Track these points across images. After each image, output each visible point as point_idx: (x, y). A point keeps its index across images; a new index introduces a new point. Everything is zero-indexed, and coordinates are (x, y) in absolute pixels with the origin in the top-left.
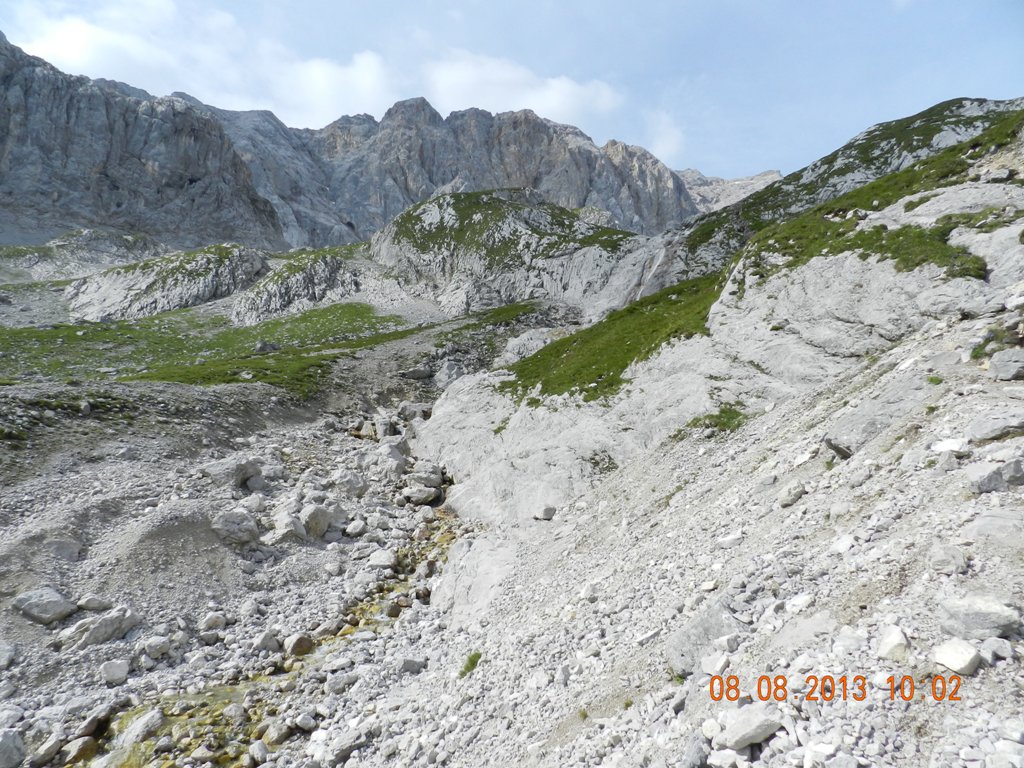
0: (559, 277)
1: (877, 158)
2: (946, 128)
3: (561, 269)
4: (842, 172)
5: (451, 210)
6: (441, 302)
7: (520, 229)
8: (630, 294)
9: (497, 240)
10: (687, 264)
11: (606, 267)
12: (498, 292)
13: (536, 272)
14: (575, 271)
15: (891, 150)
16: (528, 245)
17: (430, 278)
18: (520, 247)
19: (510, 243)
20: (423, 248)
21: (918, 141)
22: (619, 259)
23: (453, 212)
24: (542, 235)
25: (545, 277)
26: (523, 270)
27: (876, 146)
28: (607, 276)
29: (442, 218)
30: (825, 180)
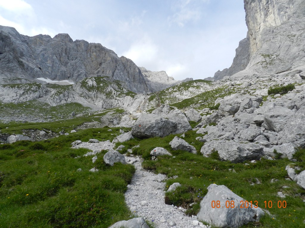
0: (122, 102)
1: (180, 90)
2: (191, 87)
3: (122, 100)
4: (175, 91)
5: (95, 82)
6: (95, 104)
7: (112, 89)
8: (138, 108)
9: (107, 91)
10: (149, 104)
11: (132, 101)
12: (109, 104)
13: (117, 100)
14: (125, 101)
15: (183, 89)
16: (114, 94)
17: (92, 98)
18: (113, 94)
19: (110, 93)
20: (89, 91)
21: (187, 89)
22: (135, 100)
23: (95, 83)
24: (117, 91)
25: (119, 102)
26: (114, 99)
27: (180, 88)
28: (132, 103)
29: (93, 84)
30: (172, 92)
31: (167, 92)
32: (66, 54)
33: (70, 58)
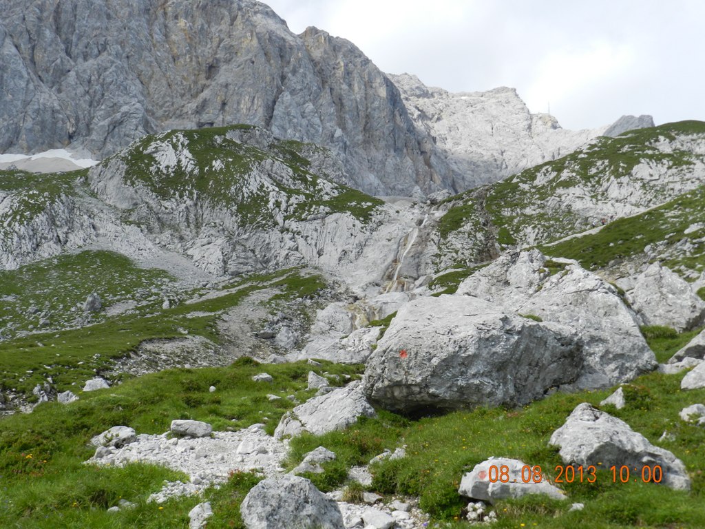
0: (314, 243)
1: (593, 177)
2: (642, 160)
3: (315, 234)
4: (568, 184)
5: (186, 152)
6: (192, 256)
7: (266, 184)
8: (388, 269)
9: (246, 195)
10: (440, 248)
11: (361, 237)
12: (253, 251)
13: (290, 235)
14: (329, 238)
15: (604, 171)
16: (278, 204)
17: (175, 229)
18: (271, 205)
19: (259, 200)
20: (163, 194)
21: (623, 168)
22: (372, 230)
23: (190, 156)
24: (290, 193)
25: (301, 241)
26: (276, 230)
27: (592, 164)
28: (362, 246)
29: (179, 161)
30: (553, 189)
31: (526, 187)
32: (58, 30)
33: (75, 51)
